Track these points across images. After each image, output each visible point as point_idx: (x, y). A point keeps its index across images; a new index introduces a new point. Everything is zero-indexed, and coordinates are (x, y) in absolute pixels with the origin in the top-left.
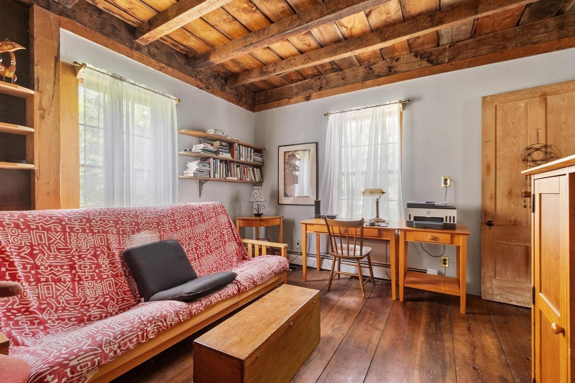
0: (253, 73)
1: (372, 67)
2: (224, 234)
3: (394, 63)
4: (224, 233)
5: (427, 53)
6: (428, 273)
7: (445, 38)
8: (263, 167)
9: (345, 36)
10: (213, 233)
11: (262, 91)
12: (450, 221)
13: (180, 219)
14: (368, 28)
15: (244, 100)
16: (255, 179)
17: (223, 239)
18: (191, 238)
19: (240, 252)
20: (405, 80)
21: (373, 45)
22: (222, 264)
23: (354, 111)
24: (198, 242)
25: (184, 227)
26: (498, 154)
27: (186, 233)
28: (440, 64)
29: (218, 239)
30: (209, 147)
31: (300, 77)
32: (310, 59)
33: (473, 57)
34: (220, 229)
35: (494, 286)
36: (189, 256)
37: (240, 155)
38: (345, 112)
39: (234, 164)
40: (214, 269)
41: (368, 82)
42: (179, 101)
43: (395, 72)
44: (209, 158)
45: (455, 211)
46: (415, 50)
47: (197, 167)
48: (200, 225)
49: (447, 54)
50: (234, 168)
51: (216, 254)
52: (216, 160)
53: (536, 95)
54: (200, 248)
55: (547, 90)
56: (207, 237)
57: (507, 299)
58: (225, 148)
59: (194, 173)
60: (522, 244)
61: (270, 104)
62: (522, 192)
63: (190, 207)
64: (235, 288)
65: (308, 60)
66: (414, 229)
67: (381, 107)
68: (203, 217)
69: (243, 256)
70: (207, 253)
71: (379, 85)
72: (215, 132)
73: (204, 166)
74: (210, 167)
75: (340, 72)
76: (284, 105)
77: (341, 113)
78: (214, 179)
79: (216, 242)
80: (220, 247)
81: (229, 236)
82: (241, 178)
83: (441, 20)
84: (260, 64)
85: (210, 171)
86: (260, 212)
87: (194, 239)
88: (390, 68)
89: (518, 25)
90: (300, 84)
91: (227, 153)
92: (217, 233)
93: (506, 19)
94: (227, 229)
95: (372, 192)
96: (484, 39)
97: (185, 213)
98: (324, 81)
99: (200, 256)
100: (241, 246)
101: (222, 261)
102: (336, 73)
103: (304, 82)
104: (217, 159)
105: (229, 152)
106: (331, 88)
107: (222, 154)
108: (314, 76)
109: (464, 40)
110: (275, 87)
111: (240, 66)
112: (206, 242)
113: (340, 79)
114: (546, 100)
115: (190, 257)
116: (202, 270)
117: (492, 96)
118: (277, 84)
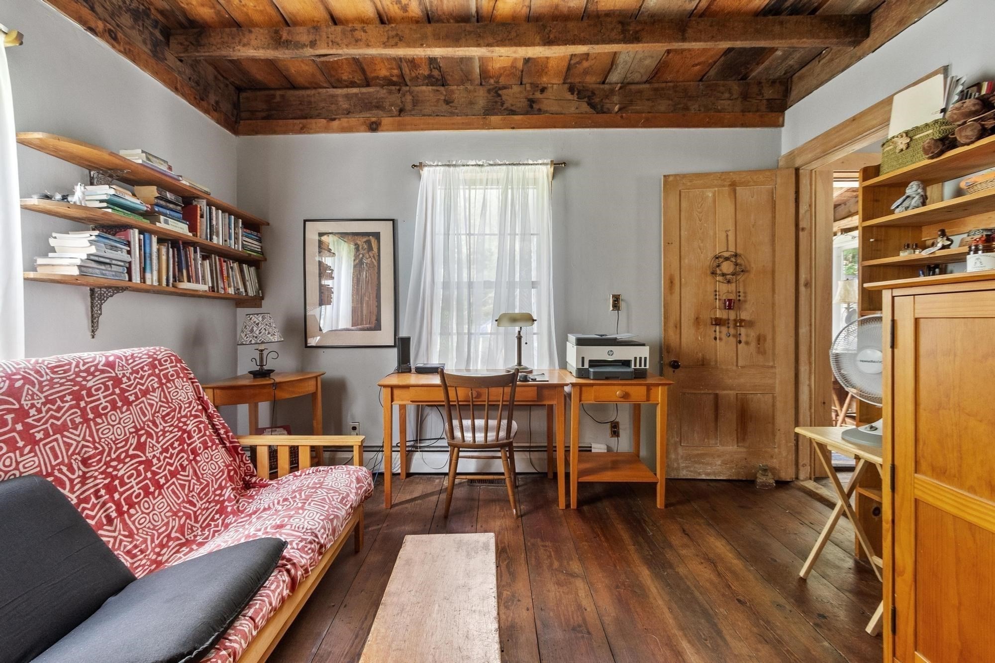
0: (253, 36)
1: (500, 92)
2: (189, 433)
3: (538, 95)
4: (190, 427)
5: (588, 90)
6: (593, 450)
7: (619, 71)
8: (263, 264)
9: (480, 12)
10: (157, 433)
11: (260, 89)
12: (640, 365)
13: (44, 404)
14: (525, 11)
15: (212, 98)
16: (246, 291)
17: (189, 445)
18: (90, 458)
19: (236, 473)
20: (555, 127)
21: (529, 46)
22: (195, 513)
23: (471, 167)
24: (115, 468)
25: (60, 430)
26: (682, 262)
27: (70, 445)
28: (604, 113)
29: (174, 449)
30: (127, 197)
31: (358, 78)
32: (400, 40)
33: (649, 112)
34: (179, 419)
35: (679, 457)
36: (88, 516)
37: (212, 231)
38: (455, 166)
39: (195, 252)
40: (173, 535)
41: (494, 119)
42: (20, 37)
43: (540, 111)
44: (126, 227)
45: (647, 348)
46: (572, 81)
47: (93, 250)
48: (114, 416)
49: (616, 99)
50: (195, 259)
51: (173, 491)
52: (147, 235)
53: (726, 183)
54: (123, 484)
55: (736, 178)
56: (141, 447)
57: (695, 472)
58: (171, 206)
59: (80, 267)
60: (710, 392)
61: (281, 122)
62: (711, 319)
63: (77, 366)
64: (284, 581)
65: (396, 39)
66: (592, 382)
67: (520, 167)
68: (123, 391)
69: (244, 479)
70: (147, 493)
71: (513, 128)
72: (148, 159)
73: (113, 248)
74: (129, 252)
75: (442, 89)
76: (316, 132)
77: (447, 168)
78: (143, 286)
79: (171, 458)
80: (184, 468)
81: (204, 435)
82: (213, 287)
83: (637, 36)
84: (277, 18)
85: (130, 263)
86: (266, 368)
87: (100, 461)
88: (531, 102)
89: (701, 80)
90: (356, 94)
91: (178, 220)
92: (171, 432)
93: (697, 65)
94: (196, 416)
95: (514, 319)
96: (663, 89)
97: (62, 385)
98: (409, 98)
99: (125, 508)
100: (238, 454)
101: (195, 506)
102: (434, 88)
103: (364, 90)
104: (152, 232)
105: (184, 218)
106: (424, 115)
107: (166, 222)
108: (388, 82)
109: (638, 83)
110: (294, 87)
111: (219, 7)
112: (140, 463)
113: (441, 102)
114: (735, 191)
115: (93, 518)
116: (136, 547)
117: (676, 175)
118: (301, 80)
